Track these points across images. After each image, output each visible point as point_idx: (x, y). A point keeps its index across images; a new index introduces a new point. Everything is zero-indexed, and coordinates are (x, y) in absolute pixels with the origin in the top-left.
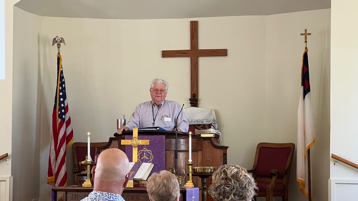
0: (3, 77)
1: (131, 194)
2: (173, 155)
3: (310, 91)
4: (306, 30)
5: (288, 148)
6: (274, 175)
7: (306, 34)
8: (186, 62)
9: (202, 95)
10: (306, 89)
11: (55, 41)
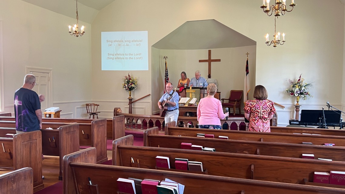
0: (148, 70)
1: (189, 108)
2: (203, 95)
3: (248, 73)
4: (248, 53)
5: (241, 92)
6: (236, 101)
7: (247, 54)
8: (207, 63)
9: (212, 75)
10: (247, 73)
11: (164, 57)
